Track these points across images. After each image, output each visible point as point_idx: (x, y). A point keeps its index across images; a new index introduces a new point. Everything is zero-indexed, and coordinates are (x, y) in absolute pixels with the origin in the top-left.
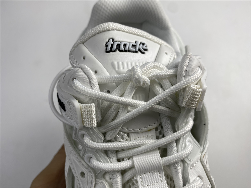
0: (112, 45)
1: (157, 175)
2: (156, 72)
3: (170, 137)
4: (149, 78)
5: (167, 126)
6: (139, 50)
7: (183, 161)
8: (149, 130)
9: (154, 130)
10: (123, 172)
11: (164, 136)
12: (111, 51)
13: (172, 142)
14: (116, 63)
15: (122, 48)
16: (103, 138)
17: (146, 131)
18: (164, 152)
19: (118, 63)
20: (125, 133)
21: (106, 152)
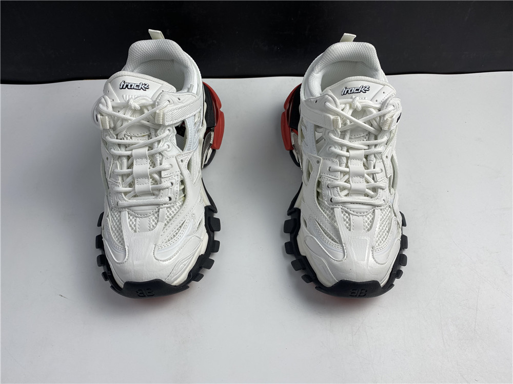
0: (123, 85)
1: (144, 160)
2: (144, 102)
3: (154, 139)
4: (139, 105)
5: (153, 133)
6: (141, 88)
7: (160, 153)
8: (144, 136)
9: (147, 136)
10: (129, 157)
11: (151, 138)
12: (122, 88)
13: (155, 142)
14: (125, 96)
15: (129, 87)
16: (115, 137)
17: (142, 136)
18: (151, 147)
19: (126, 96)
20: (128, 136)
21: (119, 145)
